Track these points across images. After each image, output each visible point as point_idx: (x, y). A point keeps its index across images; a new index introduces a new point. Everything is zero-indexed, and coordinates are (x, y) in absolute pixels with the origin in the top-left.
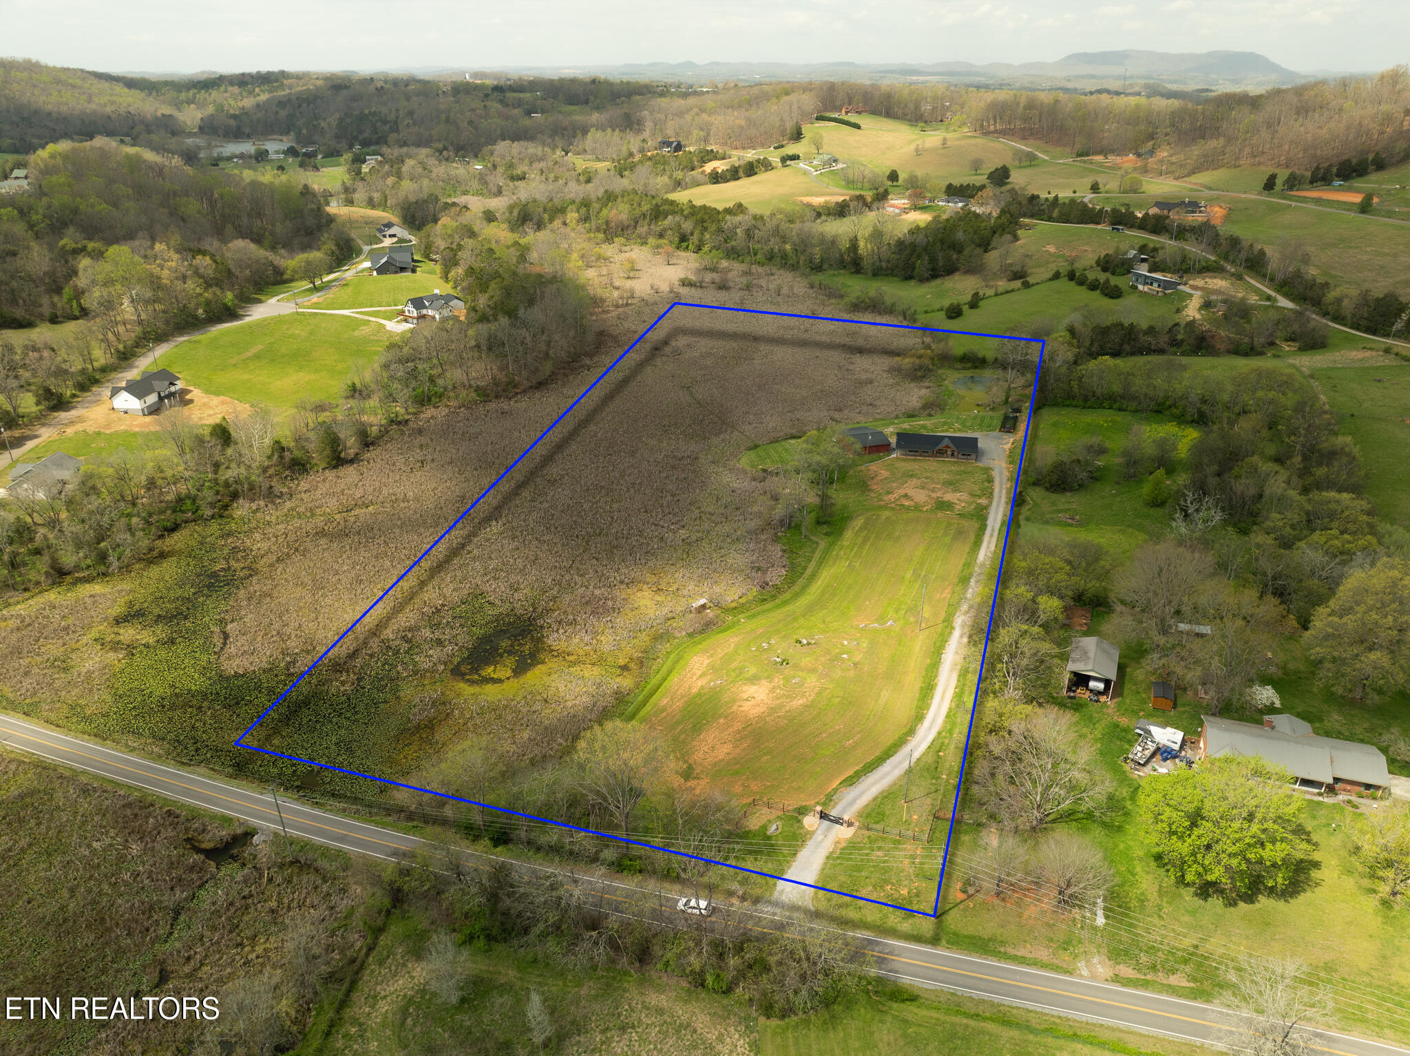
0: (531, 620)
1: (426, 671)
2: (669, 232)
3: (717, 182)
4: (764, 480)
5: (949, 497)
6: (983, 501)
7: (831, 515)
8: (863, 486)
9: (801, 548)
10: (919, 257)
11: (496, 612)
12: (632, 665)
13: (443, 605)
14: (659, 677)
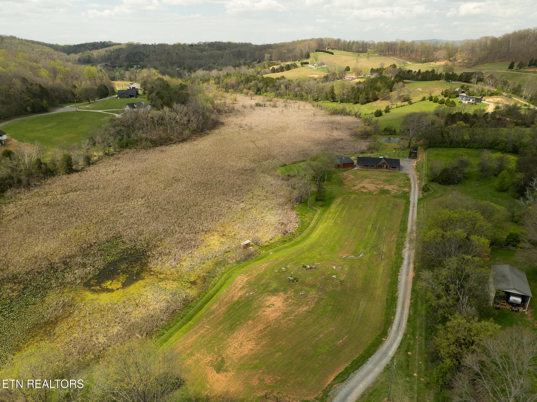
0: (144, 253)
1: (68, 283)
2: (253, 87)
3: (274, 72)
4: (288, 180)
5: (387, 187)
6: (406, 189)
7: (323, 196)
8: (341, 183)
9: (307, 213)
10: (361, 93)
11: (125, 247)
12: (198, 281)
13: (95, 243)
14: (214, 289)
